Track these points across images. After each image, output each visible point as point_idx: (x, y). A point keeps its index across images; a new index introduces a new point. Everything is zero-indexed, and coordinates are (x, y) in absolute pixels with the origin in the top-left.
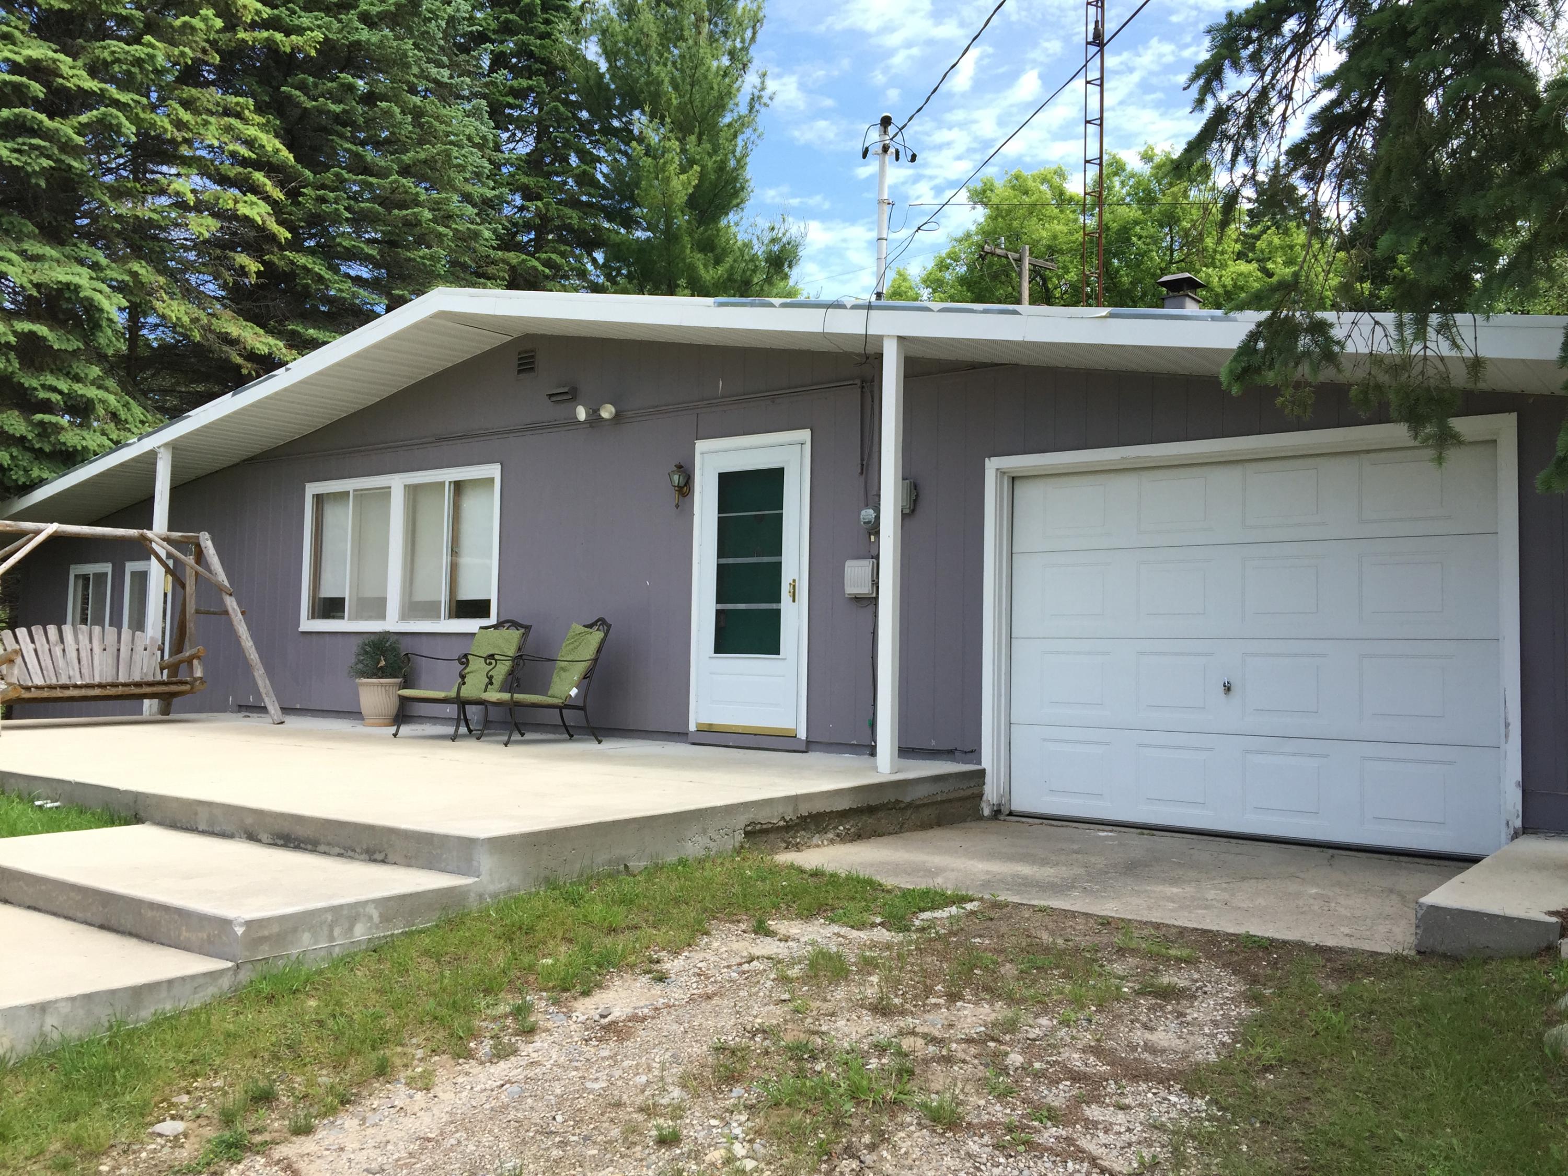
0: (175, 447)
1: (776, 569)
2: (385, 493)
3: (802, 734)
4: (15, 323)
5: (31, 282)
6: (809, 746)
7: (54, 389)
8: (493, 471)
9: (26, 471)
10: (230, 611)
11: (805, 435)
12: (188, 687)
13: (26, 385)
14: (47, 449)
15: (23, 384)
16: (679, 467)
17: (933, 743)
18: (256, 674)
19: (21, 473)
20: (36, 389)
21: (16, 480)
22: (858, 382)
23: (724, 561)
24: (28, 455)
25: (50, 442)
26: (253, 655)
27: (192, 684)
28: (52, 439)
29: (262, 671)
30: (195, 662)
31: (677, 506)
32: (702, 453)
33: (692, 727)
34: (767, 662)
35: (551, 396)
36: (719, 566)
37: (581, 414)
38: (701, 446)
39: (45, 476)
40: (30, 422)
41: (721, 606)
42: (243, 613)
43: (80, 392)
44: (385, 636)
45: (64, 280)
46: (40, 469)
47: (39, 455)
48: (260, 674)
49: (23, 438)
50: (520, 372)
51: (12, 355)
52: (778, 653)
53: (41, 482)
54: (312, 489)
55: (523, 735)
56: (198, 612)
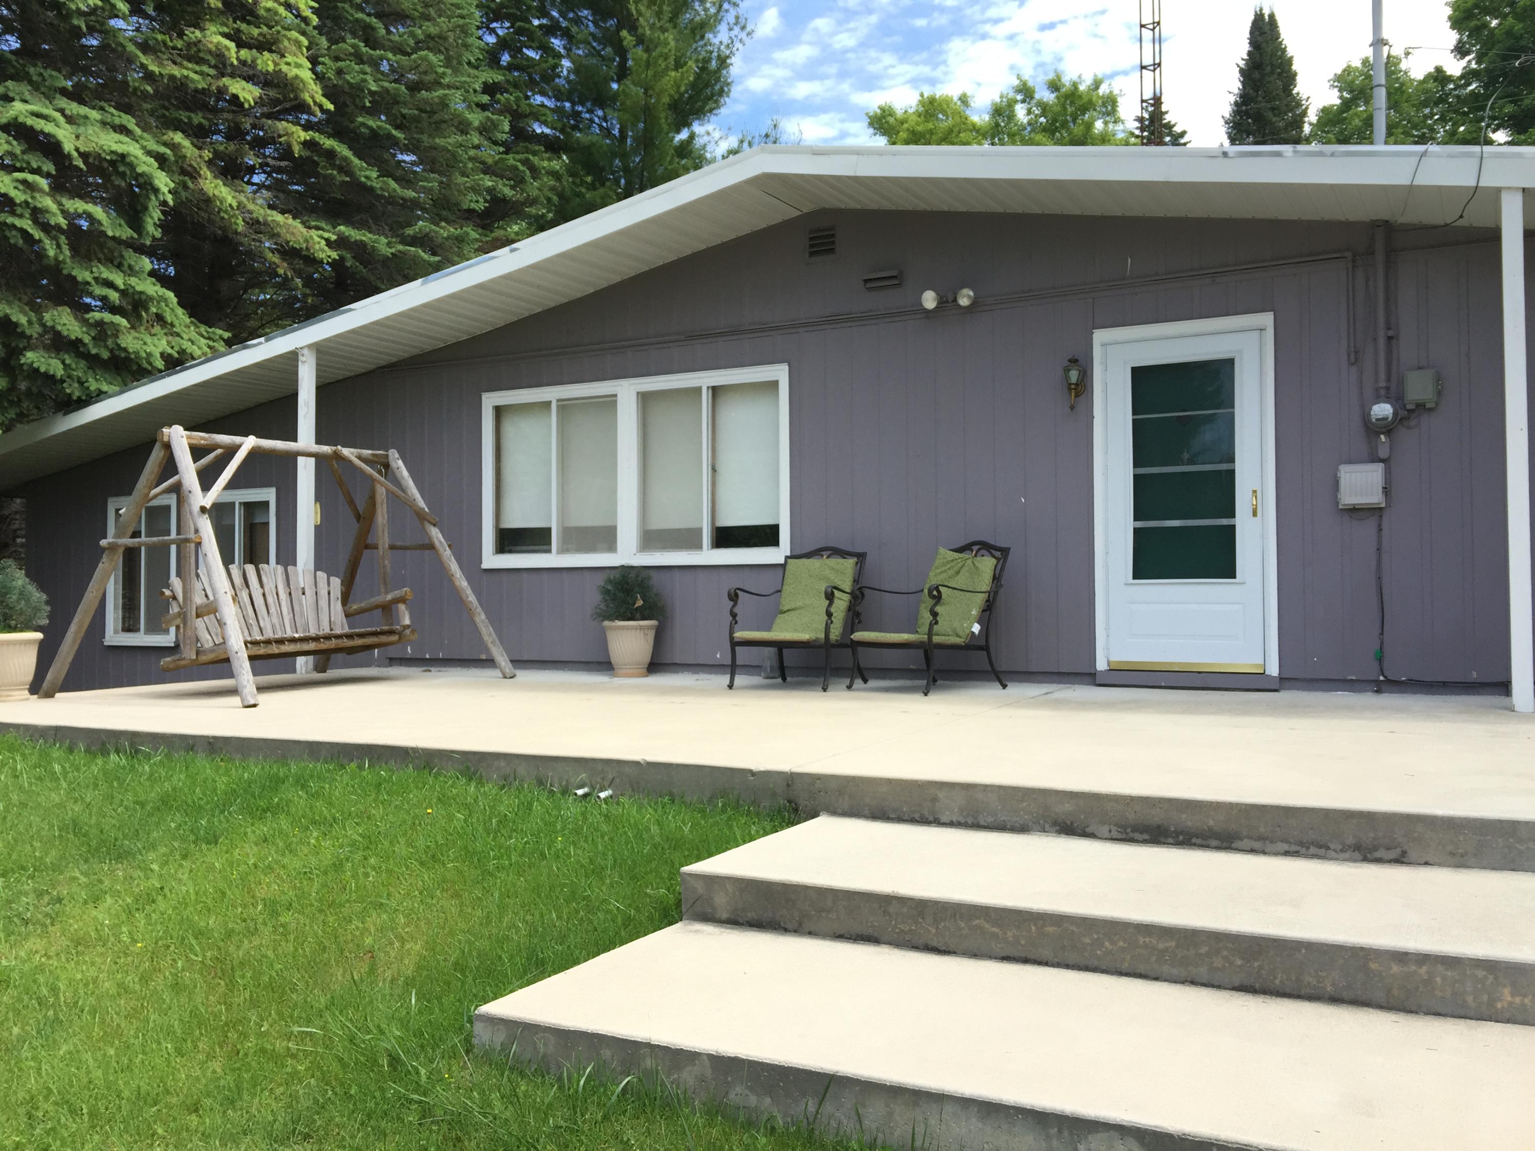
0: (320, 349)
1: (1227, 480)
2: (609, 403)
3: (1273, 670)
4: (64, 201)
5: (77, 150)
6: (1284, 682)
7: (110, 285)
8: (780, 373)
9: (81, 383)
10: (437, 543)
11: (1267, 319)
12: (395, 638)
13: (80, 279)
14: (105, 355)
15: (75, 278)
16: (1074, 361)
17: (1475, 675)
18: (477, 619)
19: (76, 385)
20: (88, 283)
21: (70, 395)
22: (1349, 254)
23: (1142, 471)
24: (83, 364)
25: (106, 347)
26: (472, 598)
27: (400, 634)
28: (110, 342)
29: (483, 617)
30: (402, 607)
31: (1072, 408)
32: (1103, 345)
33: (1101, 665)
34: (1214, 587)
35: (866, 281)
36: (1136, 477)
37: (929, 300)
38: (1100, 336)
39: (105, 388)
40: (85, 322)
41: (1140, 524)
42: (450, 546)
43: (138, 288)
44: (626, 570)
45: (120, 151)
46: (97, 380)
47: (94, 362)
48: (481, 617)
49: (79, 341)
50: (812, 254)
51: (63, 239)
52: (1234, 577)
53: (100, 396)
54: (490, 401)
55: (865, 681)
56: (392, 547)
